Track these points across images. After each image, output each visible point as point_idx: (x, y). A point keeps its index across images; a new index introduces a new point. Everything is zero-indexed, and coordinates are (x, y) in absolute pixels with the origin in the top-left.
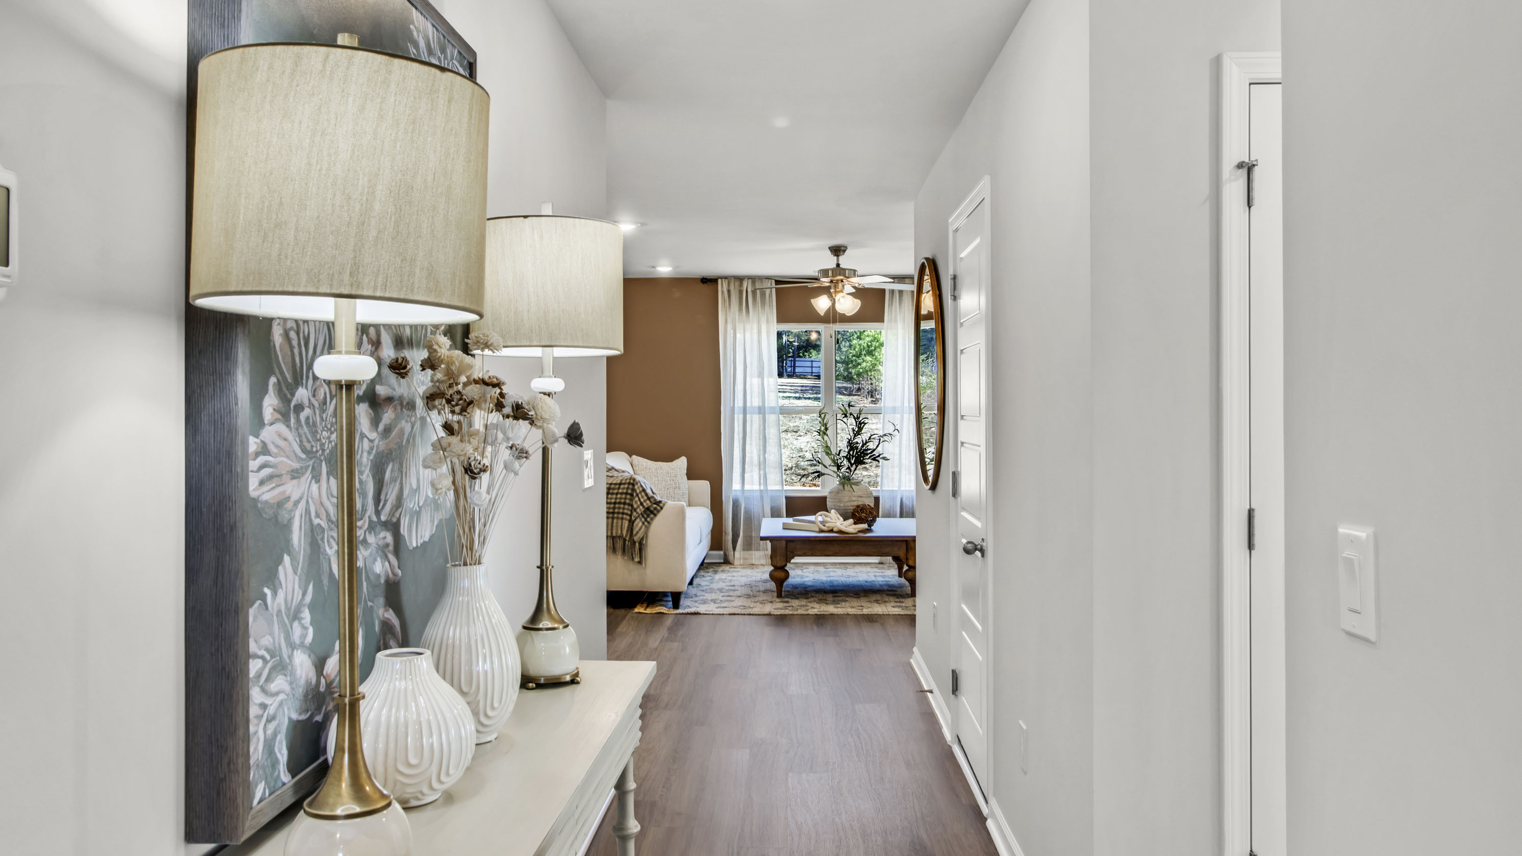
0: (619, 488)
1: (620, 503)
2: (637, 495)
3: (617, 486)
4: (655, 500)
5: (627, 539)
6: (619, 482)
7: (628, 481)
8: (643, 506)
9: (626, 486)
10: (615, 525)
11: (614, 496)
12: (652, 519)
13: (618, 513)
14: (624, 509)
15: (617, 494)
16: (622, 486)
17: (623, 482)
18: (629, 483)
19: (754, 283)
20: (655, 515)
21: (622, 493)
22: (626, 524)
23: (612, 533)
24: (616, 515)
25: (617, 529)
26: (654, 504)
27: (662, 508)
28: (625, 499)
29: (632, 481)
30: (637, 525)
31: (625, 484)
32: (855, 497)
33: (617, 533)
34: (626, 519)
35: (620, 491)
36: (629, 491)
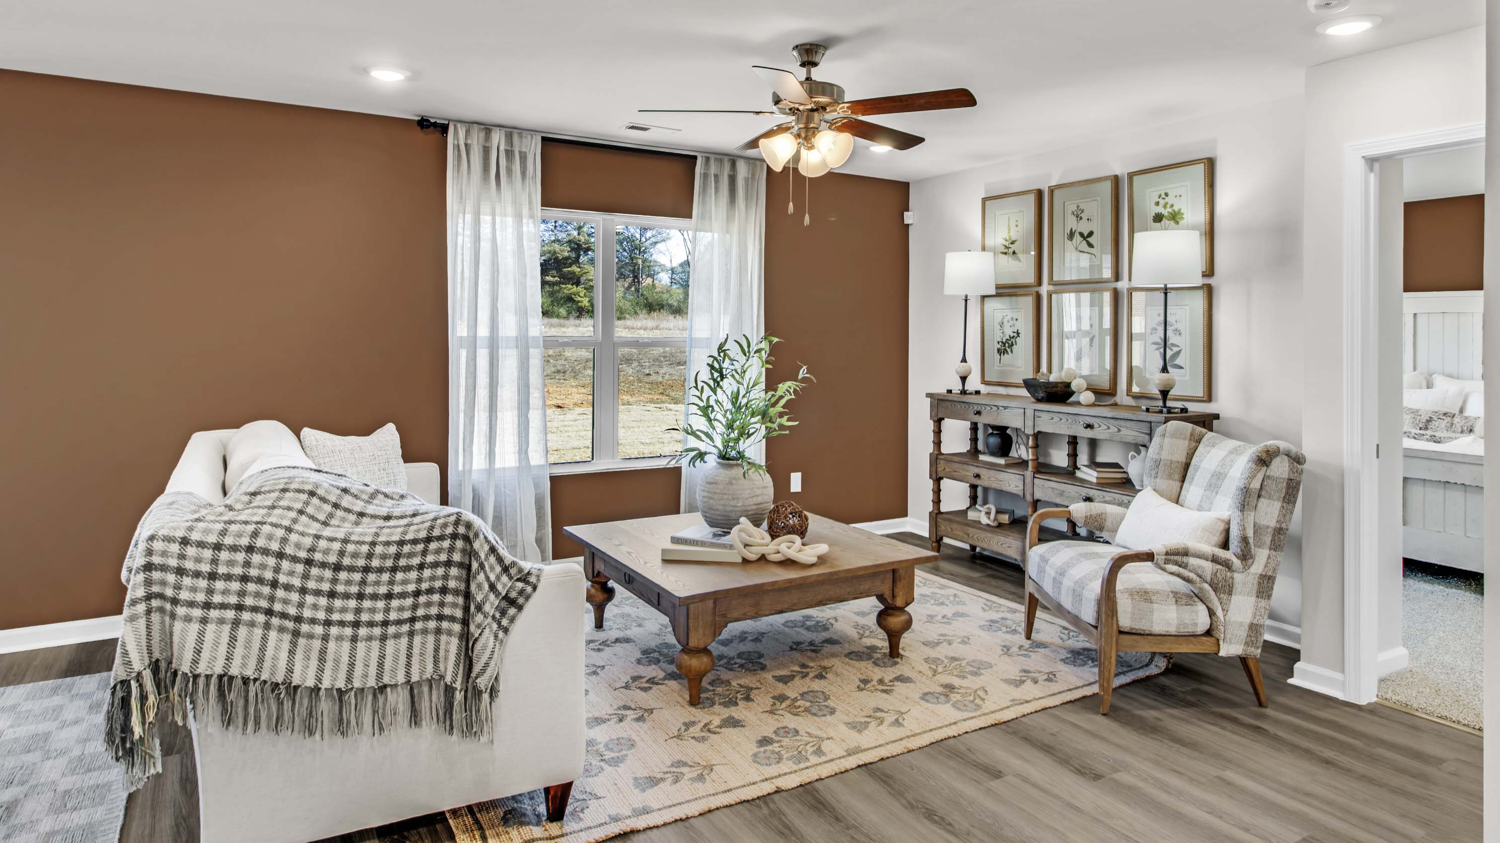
0: (424, 553)
1: (430, 591)
2: (482, 566)
3: (420, 547)
4: (520, 570)
5: (458, 685)
6: (423, 534)
7: (449, 530)
8: (497, 594)
9: (446, 544)
10: (416, 651)
11: (413, 575)
12: (512, 620)
13: (427, 618)
14: (442, 604)
15: (421, 567)
16: (433, 546)
17: (436, 532)
18: (454, 536)
19: (509, 137)
20: (520, 608)
21: (435, 565)
22: (453, 645)
23: (408, 674)
24: (418, 625)
25: (422, 662)
26: (518, 580)
27: (535, 588)
28: (446, 577)
29: (461, 530)
30: (485, 647)
31: (441, 538)
32: (759, 488)
33: (422, 672)
34: (450, 633)
35: (430, 558)
36: (457, 557)
